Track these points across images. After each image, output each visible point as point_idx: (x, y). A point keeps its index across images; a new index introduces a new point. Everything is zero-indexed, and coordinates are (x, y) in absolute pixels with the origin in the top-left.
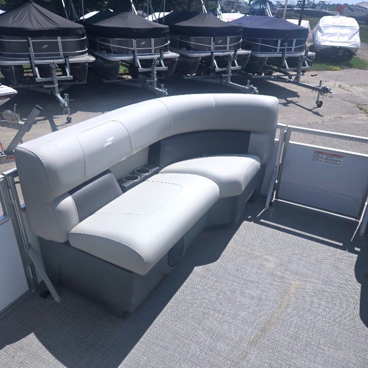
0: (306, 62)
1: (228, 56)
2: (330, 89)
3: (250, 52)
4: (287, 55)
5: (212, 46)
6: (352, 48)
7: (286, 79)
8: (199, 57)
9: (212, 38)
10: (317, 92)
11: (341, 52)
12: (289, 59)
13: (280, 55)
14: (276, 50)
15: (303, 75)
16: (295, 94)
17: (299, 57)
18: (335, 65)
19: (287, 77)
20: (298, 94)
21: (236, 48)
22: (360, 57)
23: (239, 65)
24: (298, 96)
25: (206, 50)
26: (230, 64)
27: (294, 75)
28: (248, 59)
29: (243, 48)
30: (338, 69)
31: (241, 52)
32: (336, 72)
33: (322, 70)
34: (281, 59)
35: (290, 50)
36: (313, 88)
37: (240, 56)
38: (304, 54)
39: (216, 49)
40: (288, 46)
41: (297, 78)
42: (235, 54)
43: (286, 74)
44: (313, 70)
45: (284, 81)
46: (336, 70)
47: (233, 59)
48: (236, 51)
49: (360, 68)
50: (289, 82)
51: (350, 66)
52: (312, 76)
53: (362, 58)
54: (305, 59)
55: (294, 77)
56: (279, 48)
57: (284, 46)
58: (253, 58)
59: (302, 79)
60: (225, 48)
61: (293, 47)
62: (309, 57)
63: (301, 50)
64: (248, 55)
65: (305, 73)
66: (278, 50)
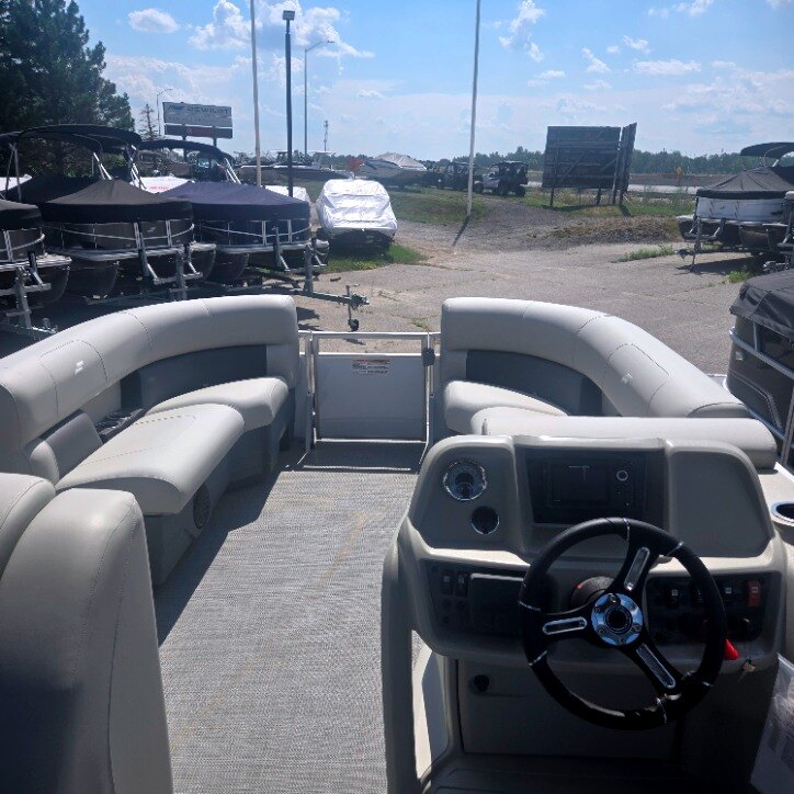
0: (316, 257)
1: (174, 256)
2: (366, 298)
3: (214, 246)
4: (281, 248)
5: (138, 239)
7: (288, 289)
8: (115, 261)
9: (136, 224)
10: (346, 305)
11: (370, 239)
12: (286, 254)
13: (271, 248)
14: (260, 240)
15: (317, 279)
16: (310, 314)
17: (304, 250)
18: (366, 260)
19: (290, 286)
20: (316, 313)
21: (187, 240)
22: (402, 244)
23: (197, 270)
24: (317, 317)
25: (125, 248)
26: (180, 269)
27: (302, 281)
28: (214, 259)
29: (198, 241)
30: (372, 266)
31: (195, 246)
32: (369, 271)
33: (347, 270)
34: (273, 254)
35: (286, 238)
36: (338, 300)
37: (196, 253)
38: (310, 243)
39: (148, 243)
40: (280, 232)
41: (308, 285)
42: (186, 251)
43: (288, 280)
44: (332, 271)
46: (369, 268)
47: (184, 259)
48: (186, 246)
49: (406, 263)
50: (296, 293)
51: (390, 260)
52: (332, 280)
53: (405, 246)
54: (314, 252)
55: (301, 285)
56: (264, 236)
57: (274, 232)
58: (221, 256)
59: (317, 287)
60: (165, 241)
61: (290, 234)
62: (319, 249)
63: (303, 237)
64: (212, 251)
65: (320, 277)
66: (265, 239)
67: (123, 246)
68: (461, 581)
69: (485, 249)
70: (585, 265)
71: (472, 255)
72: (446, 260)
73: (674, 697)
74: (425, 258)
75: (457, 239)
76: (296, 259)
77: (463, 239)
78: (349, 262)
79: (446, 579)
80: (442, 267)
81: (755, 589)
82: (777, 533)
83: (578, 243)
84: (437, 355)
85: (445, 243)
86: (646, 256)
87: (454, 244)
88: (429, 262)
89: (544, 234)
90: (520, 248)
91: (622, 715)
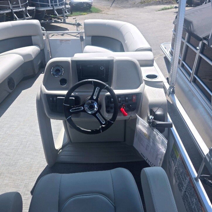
0: (66, 11)
1: (22, 11)
2: (81, 24)
3: (35, 8)
4: (55, 8)
5: (10, 6)
6: (90, 2)
7: (59, 21)
8: (4, 13)
9: (9, 1)
10: (76, 26)
11: (85, 5)
12: (57, 10)
13: (52, 8)
14: (49, 6)
15: (67, 18)
16: (66, 29)
17: (62, 9)
18: (84, 12)
20: (68, 29)
21: (26, 6)
22: (95, 7)
23: (30, 16)
24: (68, 30)
25: (7, 9)
26: (25, 16)
27: (62, 19)
28: (35, 12)
29: (30, 6)
30: (85, 14)
31: (29, 8)
32: (84, 16)
33: (78, 15)
34: (53, 10)
35: (57, 5)
36: (73, 24)
37: (29, 10)
38: (64, 7)
39: (13, 7)
40: (54, 3)
42: (26, 10)
43: (59, 19)
44: (74, 16)
45: (58, 22)
46: (85, 15)
47: (25, 12)
48: (26, 8)
49: (96, 13)
50: (61, 23)
51: (91, 12)
52: (74, 19)
53: (96, 7)
54: (65, 9)
55: (63, 20)
56: (50, 4)
57: (52, 3)
58: (37, 11)
59: (67, 20)
60: (19, 7)
61: (58, 3)
62: (67, 8)
63: (62, 4)
64: (34, 10)
65: (68, 17)
66: (50, 6)
67: (6, 9)
68: (55, 99)
69: (120, 8)
70: (148, 12)
71: (116, 10)
72: (108, 11)
73: (104, 126)
74: (102, 11)
75: (112, 5)
76: (60, 11)
77: (114, 5)
78: (78, 13)
79: (51, 99)
80: (106, 14)
81: (134, 98)
82: (144, 82)
83: (147, 5)
84: (84, 38)
85: (108, 6)
86: (166, 9)
87: (111, 7)
88: (103, 12)
89: (137, 3)
90: (130, 7)
91: (90, 131)
